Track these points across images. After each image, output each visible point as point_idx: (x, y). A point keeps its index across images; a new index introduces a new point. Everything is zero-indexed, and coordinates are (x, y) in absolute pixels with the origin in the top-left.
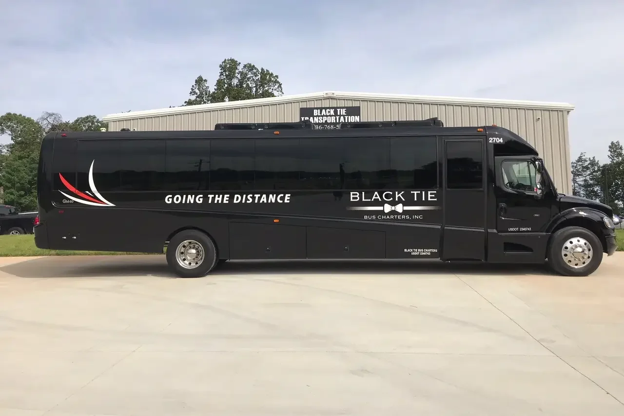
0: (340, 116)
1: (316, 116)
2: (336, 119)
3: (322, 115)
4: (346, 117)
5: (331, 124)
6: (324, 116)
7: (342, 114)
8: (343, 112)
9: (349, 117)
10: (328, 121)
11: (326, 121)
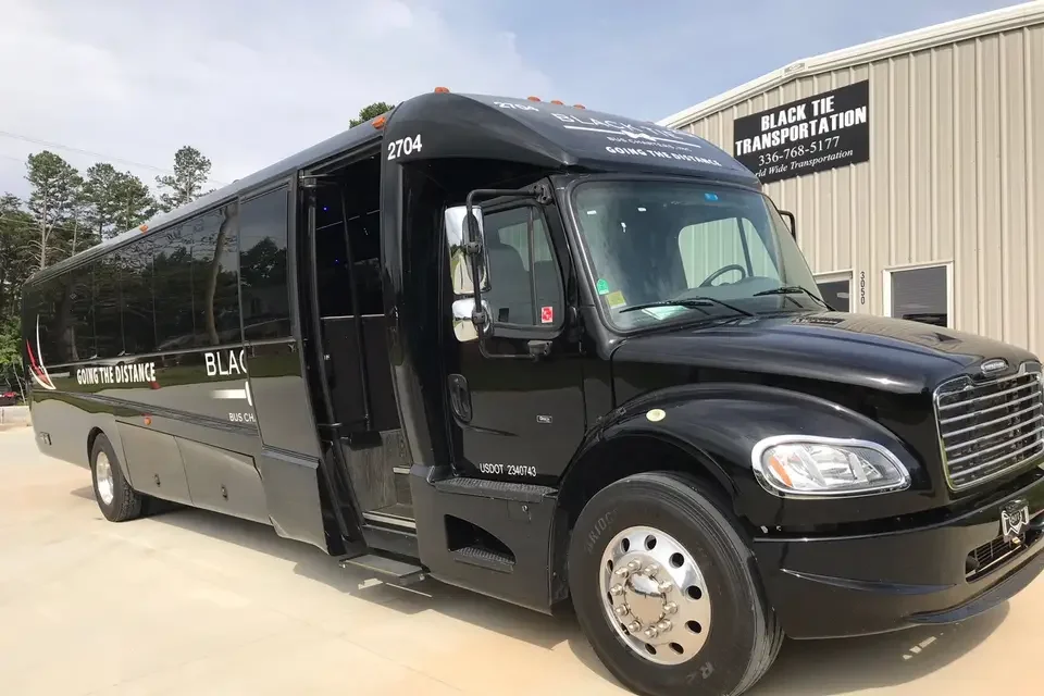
0: (820, 116)
1: (766, 132)
2: (809, 129)
3: (780, 124)
4: (834, 117)
5: (799, 142)
6: (783, 126)
7: (823, 112)
8: (827, 105)
9: (841, 114)
10: (792, 139)
11: (787, 139)
